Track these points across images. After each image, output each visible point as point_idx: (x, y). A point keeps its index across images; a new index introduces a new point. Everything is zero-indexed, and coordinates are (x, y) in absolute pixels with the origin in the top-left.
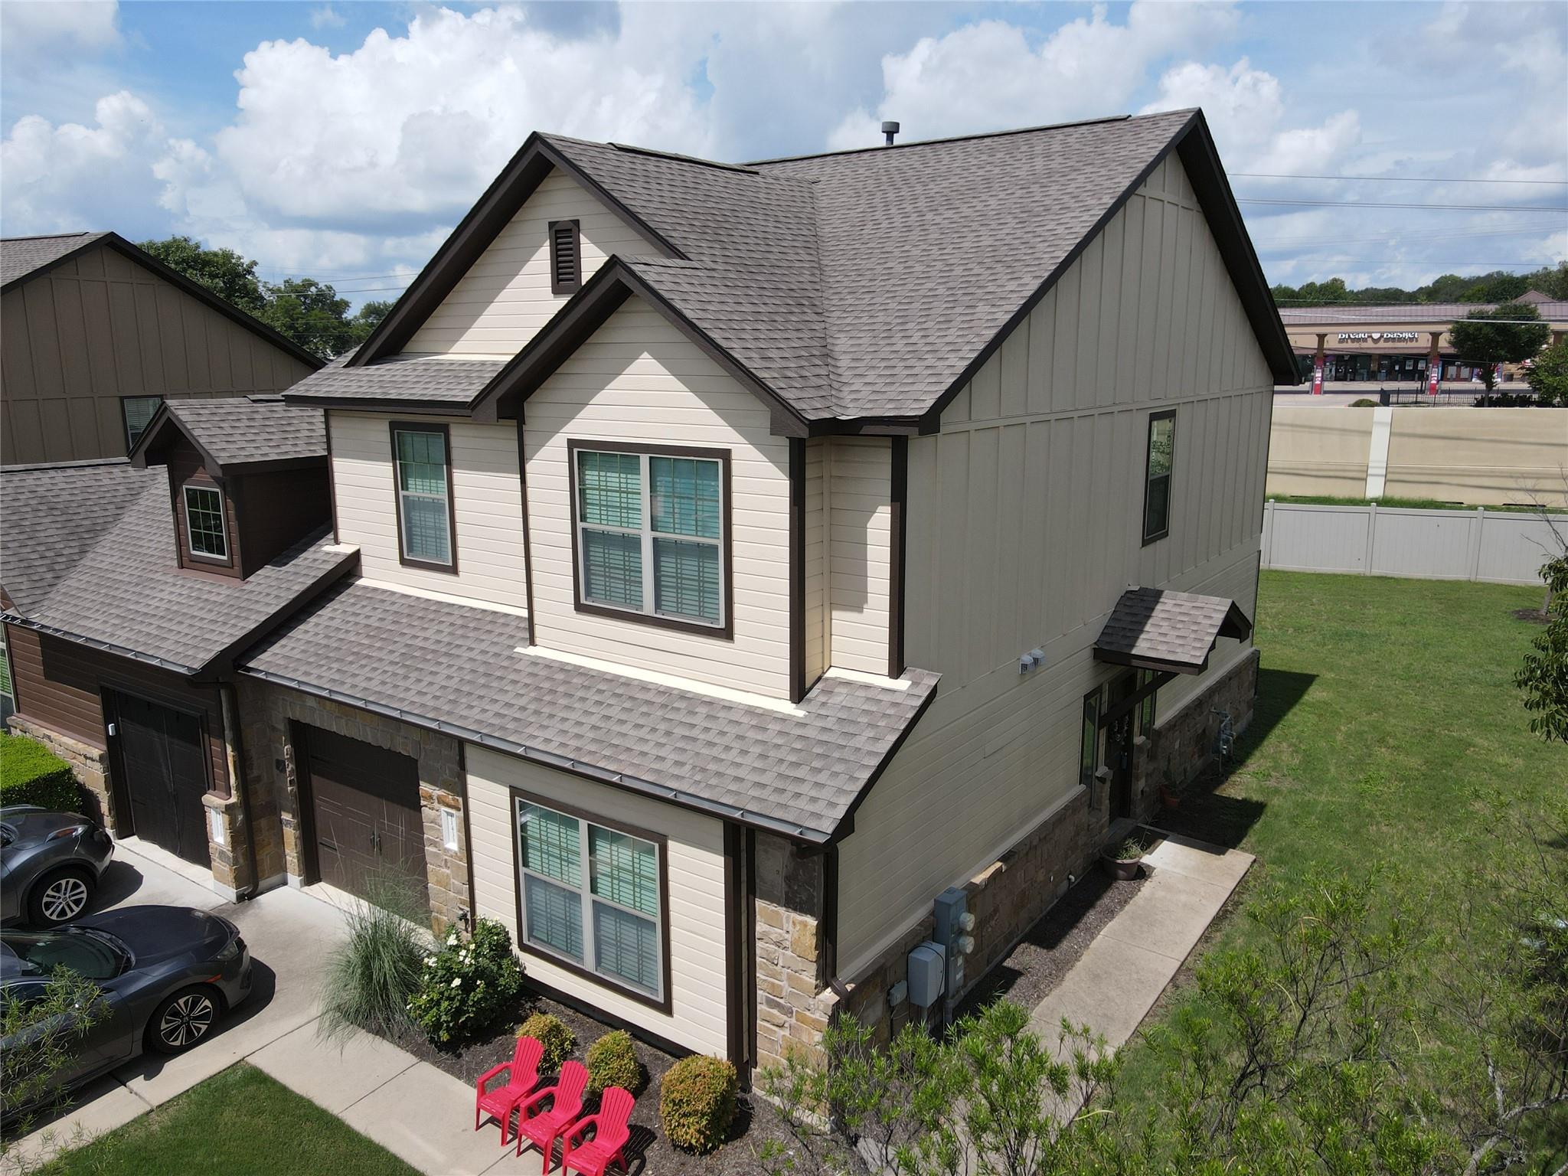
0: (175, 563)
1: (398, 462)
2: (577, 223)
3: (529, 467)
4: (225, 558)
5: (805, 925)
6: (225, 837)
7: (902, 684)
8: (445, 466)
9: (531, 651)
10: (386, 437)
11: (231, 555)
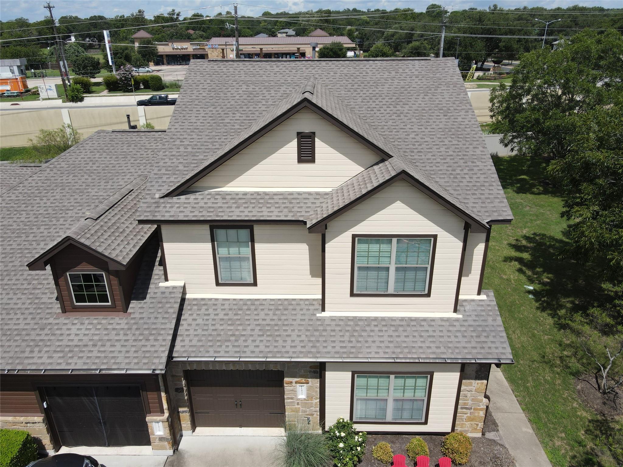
0: (60, 311)
1: (216, 243)
2: (314, 133)
3: (327, 246)
4: (110, 304)
5: (482, 383)
6: (165, 431)
7: (483, 297)
8: (250, 243)
9: (323, 314)
10: (208, 232)
11: (113, 301)
